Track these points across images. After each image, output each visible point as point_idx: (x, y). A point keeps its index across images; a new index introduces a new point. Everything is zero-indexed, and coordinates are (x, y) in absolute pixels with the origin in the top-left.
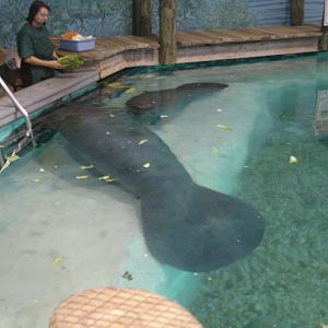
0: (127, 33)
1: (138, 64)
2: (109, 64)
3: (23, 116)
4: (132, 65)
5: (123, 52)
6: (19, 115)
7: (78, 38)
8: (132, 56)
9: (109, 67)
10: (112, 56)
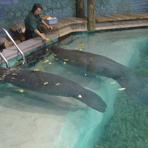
0: (73, 16)
1: (78, 30)
2: (64, 30)
3: (21, 54)
4: (75, 31)
5: (70, 25)
6: (19, 54)
7: (49, 18)
8: (75, 27)
9: (63, 32)
10: (65, 27)
